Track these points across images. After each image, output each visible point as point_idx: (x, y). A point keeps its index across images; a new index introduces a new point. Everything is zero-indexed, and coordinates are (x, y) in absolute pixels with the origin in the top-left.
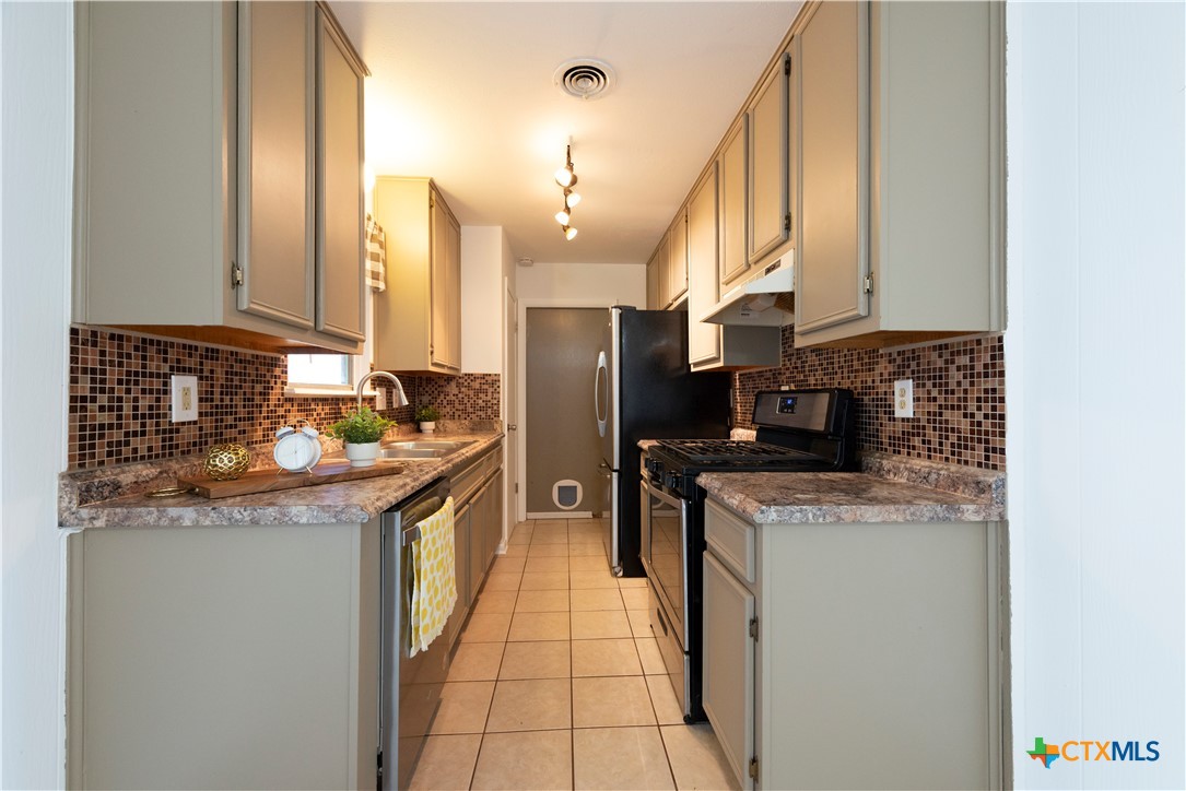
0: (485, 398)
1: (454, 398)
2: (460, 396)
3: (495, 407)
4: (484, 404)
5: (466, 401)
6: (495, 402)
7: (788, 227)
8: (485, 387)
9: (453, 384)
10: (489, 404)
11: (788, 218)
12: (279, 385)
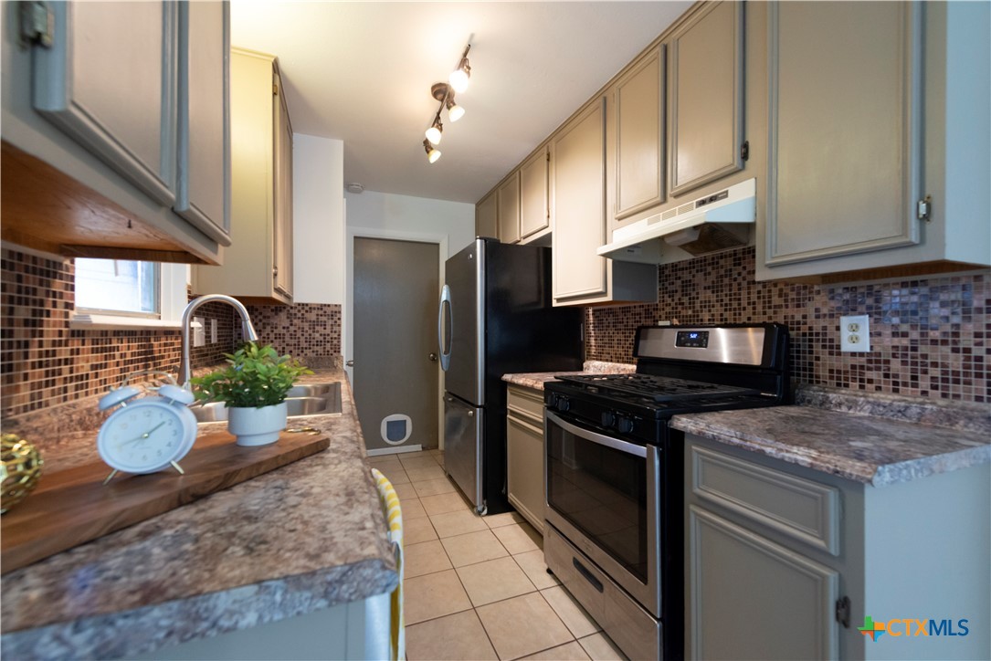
0: (323, 332)
1: (285, 331)
2: (292, 328)
3: (335, 342)
4: (322, 338)
5: (299, 334)
6: (336, 335)
7: (745, 156)
8: (324, 318)
9: (283, 315)
10: (328, 338)
11: (745, 146)
12: (60, 309)
